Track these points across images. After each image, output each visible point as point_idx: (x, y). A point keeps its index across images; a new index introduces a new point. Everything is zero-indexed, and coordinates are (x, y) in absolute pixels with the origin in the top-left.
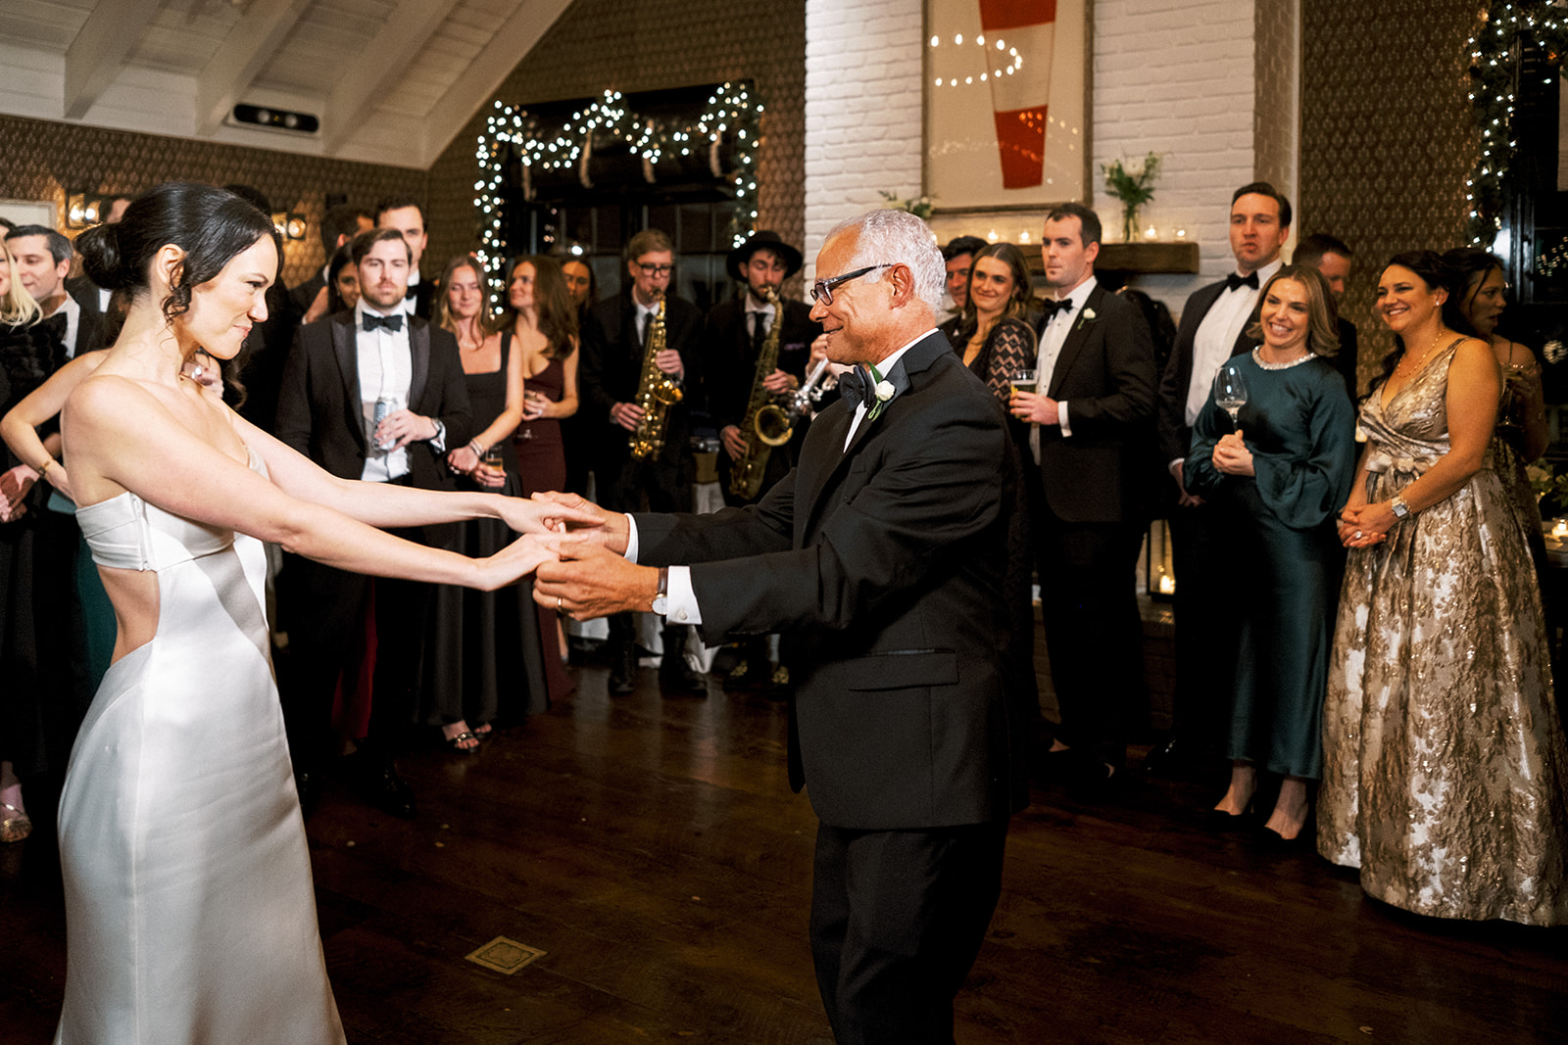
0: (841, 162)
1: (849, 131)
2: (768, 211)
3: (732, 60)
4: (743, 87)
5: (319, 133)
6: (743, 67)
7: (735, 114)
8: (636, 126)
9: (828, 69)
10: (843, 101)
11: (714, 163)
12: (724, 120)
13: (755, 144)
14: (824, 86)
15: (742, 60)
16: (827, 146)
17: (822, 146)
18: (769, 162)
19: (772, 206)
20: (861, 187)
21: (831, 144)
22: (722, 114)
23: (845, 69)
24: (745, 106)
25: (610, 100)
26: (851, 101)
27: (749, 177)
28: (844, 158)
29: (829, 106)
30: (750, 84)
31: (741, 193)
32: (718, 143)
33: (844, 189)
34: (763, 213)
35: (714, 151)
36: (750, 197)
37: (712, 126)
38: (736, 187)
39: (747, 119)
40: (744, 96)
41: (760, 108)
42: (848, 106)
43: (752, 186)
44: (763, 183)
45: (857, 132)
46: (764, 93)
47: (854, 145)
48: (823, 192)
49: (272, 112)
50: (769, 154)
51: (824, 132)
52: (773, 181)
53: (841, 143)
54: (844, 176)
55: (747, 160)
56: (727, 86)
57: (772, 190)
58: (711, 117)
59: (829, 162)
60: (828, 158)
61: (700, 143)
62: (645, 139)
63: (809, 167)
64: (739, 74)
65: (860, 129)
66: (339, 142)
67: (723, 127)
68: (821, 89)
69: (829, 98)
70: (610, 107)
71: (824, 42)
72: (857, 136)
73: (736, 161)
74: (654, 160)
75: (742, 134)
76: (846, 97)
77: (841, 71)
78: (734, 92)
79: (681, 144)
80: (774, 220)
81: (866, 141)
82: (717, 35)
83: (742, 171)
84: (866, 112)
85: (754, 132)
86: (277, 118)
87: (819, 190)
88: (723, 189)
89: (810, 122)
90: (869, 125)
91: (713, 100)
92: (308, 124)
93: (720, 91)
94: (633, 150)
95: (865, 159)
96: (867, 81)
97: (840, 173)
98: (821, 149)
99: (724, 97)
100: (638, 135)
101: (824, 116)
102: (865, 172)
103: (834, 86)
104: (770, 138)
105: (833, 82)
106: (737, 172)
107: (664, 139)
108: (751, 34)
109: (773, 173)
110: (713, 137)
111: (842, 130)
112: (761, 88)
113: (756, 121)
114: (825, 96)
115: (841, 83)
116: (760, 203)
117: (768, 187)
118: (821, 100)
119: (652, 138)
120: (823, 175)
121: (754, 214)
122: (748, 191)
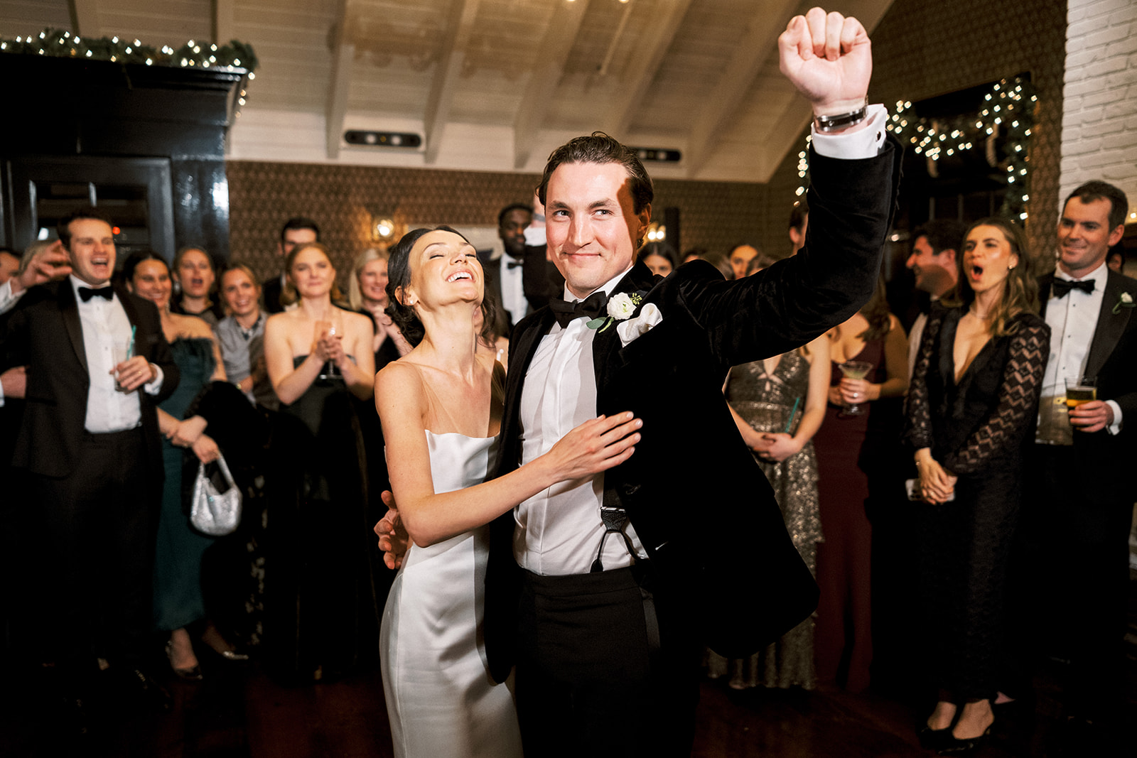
0: (1100, 139)
1: (1108, 107)
2: (1040, 194)
3: (1010, 57)
4: (1018, 80)
5: (683, 162)
6: (1020, 62)
7: (1010, 107)
8: (920, 129)
9: (1088, 48)
10: (1103, 78)
11: (990, 154)
12: (999, 114)
13: (1028, 133)
14: (1083, 66)
15: (1020, 55)
16: (1085, 126)
17: (1080, 126)
18: (1042, 148)
19: (1045, 188)
20: (1119, 162)
21: (1087, 123)
22: (997, 108)
23: (1108, 44)
24: (1018, 98)
25: (900, 110)
26: (1111, 77)
27: (1020, 164)
28: (1102, 135)
29: (1086, 85)
30: (1026, 77)
31: (1011, 180)
32: (995, 135)
33: (1102, 166)
34: (1035, 196)
35: (990, 144)
36: (1021, 184)
37: (988, 121)
38: (1007, 174)
39: (1022, 111)
40: (1018, 89)
41: (1034, 98)
42: (1109, 82)
43: (1023, 172)
44: (1036, 168)
45: (1118, 107)
46: (1040, 83)
47: (1115, 120)
48: (1079, 171)
49: (648, 151)
50: (1043, 140)
51: (1082, 111)
52: (1046, 165)
53: (1101, 120)
54: (1103, 153)
55: (1018, 148)
56: (1004, 82)
57: (1045, 174)
58: (985, 113)
59: (1085, 141)
60: (1084, 137)
61: (979, 137)
62: (927, 140)
63: (1065, 148)
64: (1016, 69)
65: (1120, 104)
66: (696, 168)
67: (998, 121)
68: (1081, 69)
69: (1089, 77)
70: (902, 115)
71: (1086, 21)
72: (1117, 111)
73: (1007, 151)
74: (936, 158)
75: (1015, 124)
76: (1107, 74)
77: (1104, 47)
78: (1011, 85)
79: (958, 141)
80: (1046, 201)
81: (1127, 115)
82: (997, 36)
83: (1014, 159)
84: (1129, 85)
85: (1027, 121)
86: (651, 155)
87: (1075, 169)
88: (995, 177)
89: (1067, 104)
90: (1130, 98)
91: (988, 97)
92: (674, 156)
93: (997, 87)
94: (918, 150)
95: (1125, 134)
96: (1131, 53)
97: (1098, 150)
98: (1077, 129)
99: (1000, 91)
100: (921, 137)
101: (1082, 96)
102: (1124, 147)
103: (1095, 64)
104: (1044, 125)
105: (1094, 60)
106: (1008, 160)
107: (943, 138)
108: (1030, 29)
109: (1046, 158)
110: (989, 131)
111: (1100, 108)
112: (1037, 78)
113: (1028, 112)
114: (1084, 76)
115: (1103, 60)
116: (1033, 185)
117: (1041, 171)
118: (1080, 80)
119: (935, 138)
120: (1079, 154)
121: (1025, 198)
122: (1019, 178)
